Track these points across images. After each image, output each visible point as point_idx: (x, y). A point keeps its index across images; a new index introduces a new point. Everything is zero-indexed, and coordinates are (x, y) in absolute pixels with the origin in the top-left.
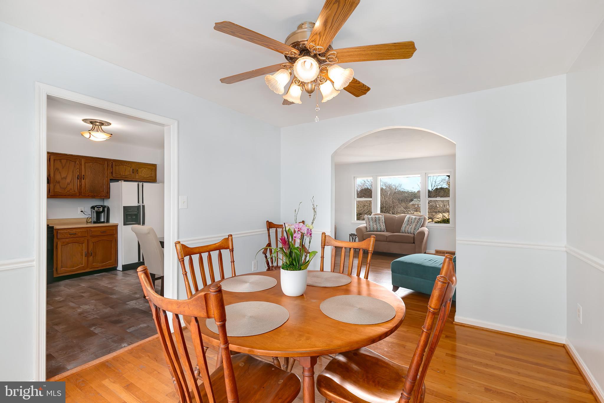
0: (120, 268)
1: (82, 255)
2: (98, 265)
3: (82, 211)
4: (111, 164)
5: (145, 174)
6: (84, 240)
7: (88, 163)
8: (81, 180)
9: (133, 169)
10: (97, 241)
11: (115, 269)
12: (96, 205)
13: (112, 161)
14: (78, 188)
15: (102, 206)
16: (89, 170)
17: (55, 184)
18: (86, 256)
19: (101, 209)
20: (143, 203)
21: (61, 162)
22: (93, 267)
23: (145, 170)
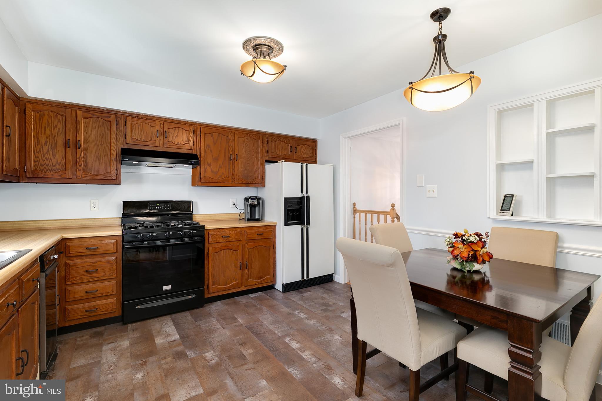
0: (279, 286)
1: (236, 267)
2: (255, 283)
3: (234, 204)
4: (267, 139)
5: (304, 153)
6: (238, 246)
7: (242, 138)
8: (234, 161)
9: (291, 147)
10: (253, 248)
11: (272, 287)
12: (249, 196)
13: (268, 136)
14: (230, 173)
15: (256, 197)
16: (243, 148)
17: (206, 166)
18: (240, 269)
19: (256, 202)
20: (307, 193)
21: (212, 136)
22: (249, 284)
23: (304, 148)
